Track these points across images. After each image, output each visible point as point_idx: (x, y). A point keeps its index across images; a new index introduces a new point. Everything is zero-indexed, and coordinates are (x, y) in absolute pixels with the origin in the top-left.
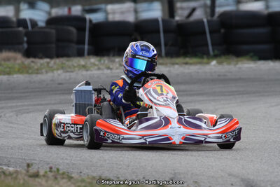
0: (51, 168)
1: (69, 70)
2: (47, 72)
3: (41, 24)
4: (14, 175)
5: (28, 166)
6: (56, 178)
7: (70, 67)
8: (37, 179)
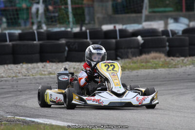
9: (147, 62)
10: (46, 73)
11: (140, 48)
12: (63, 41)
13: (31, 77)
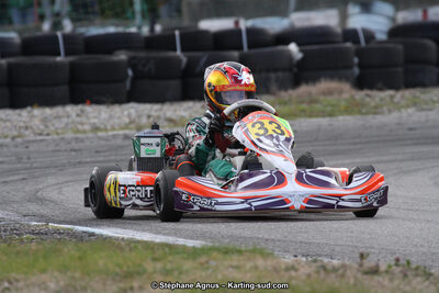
0: (397, 260)
1: (425, 107)
2: (390, 111)
3: (381, 36)
4: (340, 272)
5: (362, 256)
6: (405, 276)
7: (426, 103)
8: (376, 278)
9: (312, 101)
10: (87, 127)
11: (295, 70)
12: (122, 56)
13: (55, 137)
